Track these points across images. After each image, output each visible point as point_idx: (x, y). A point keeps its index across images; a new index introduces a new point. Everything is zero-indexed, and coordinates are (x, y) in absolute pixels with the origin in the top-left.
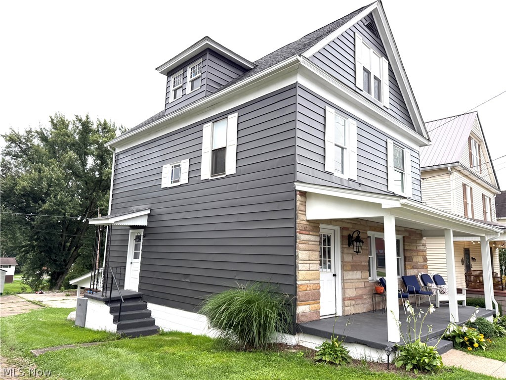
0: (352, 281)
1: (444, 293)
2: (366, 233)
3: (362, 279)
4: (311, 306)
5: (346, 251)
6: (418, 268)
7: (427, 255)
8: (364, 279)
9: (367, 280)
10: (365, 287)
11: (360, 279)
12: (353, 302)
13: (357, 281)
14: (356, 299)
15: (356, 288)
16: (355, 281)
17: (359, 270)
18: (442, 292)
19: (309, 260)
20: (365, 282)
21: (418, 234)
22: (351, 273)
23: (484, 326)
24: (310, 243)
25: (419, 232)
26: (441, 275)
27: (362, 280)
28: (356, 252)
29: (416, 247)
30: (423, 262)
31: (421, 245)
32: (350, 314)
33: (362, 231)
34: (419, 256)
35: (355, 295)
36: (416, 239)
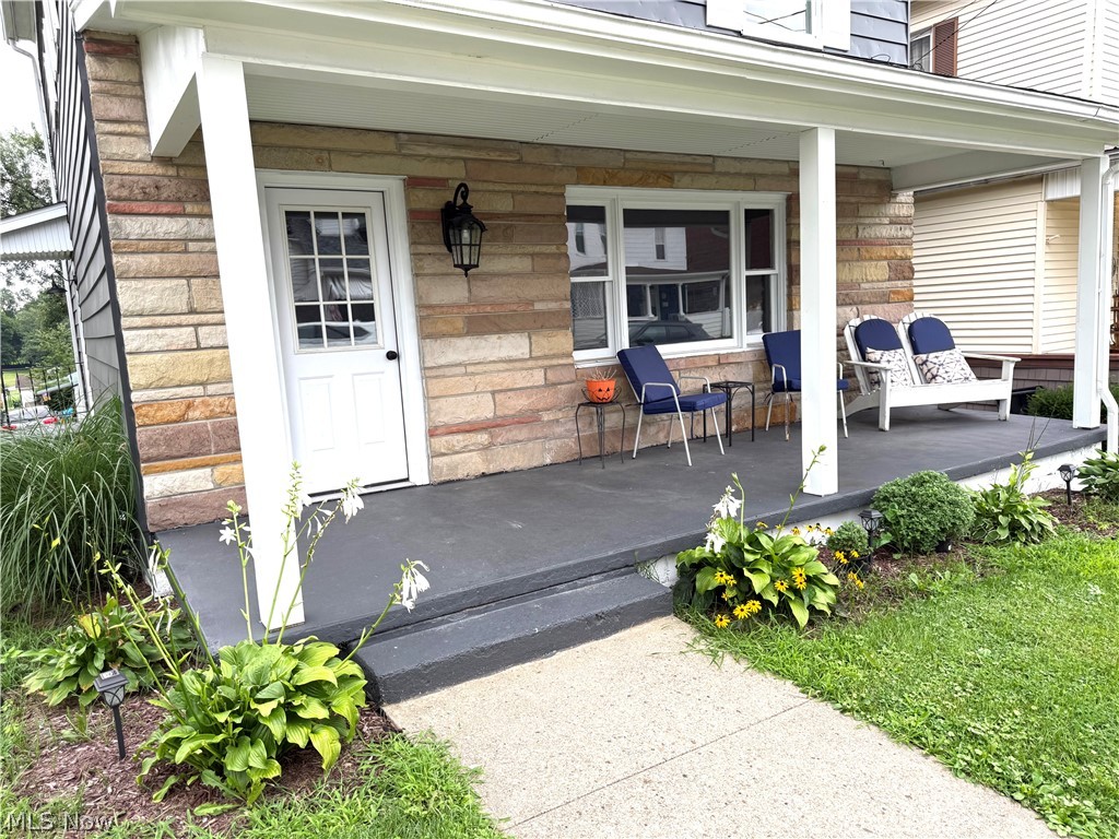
0: (471, 369)
1: (934, 377)
2: (562, 195)
3: (531, 358)
4: (220, 469)
5: (430, 266)
6: (862, 303)
7: (916, 253)
8: (546, 357)
9: (570, 361)
10: (549, 385)
11: (519, 360)
12: (483, 438)
13: (505, 366)
14: (498, 426)
15: (493, 393)
16: (489, 367)
17: (519, 330)
18: (929, 375)
19: (192, 312)
20: (546, 369)
21: (866, 182)
22: (466, 342)
23: (920, 509)
24: (192, 246)
25: (881, 176)
26: (942, 319)
27: (531, 363)
28: (461, 266)
29: (854, 229)
30: (890, 279)
31: (886, 221)
32: (460, 476)
33: (533, 188)
34: (871, 259)
35: (490, 415)
36: (857, 203)
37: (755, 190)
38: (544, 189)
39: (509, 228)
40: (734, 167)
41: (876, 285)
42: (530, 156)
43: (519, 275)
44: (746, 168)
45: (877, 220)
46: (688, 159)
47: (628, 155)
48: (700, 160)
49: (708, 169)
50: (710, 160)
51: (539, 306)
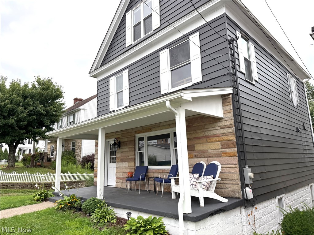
2: (134, 136)
8: (130, 167)
11: (127, 167)
12: (121, 181)
13: (124, 168)
14: (123, 179)
15: (123, 173)
16: (123, 168)
17: (127, 161)
20: (130, 169)
22: (121, 163)
27: (128, 168)
29: (204, 133)
30: (222, 148)
31: (219, 128)
32: (118, 187)
33: (130, 136)
34: (212, 142)
35: (122, 177)
36: (205, 124)
37: (170, 128)
38: (131, 136)
39: (126, 143)
40: (165, 124)
41: (214, 151)
42: (129, 131)
43: (127, 152)
44: (168, 123)
45: (214, 129)
46: (154, 125)
47: (143, 127)
48: (157, 124)
49: (159, 126)
50: (159, 124)
51: (130, 157)
